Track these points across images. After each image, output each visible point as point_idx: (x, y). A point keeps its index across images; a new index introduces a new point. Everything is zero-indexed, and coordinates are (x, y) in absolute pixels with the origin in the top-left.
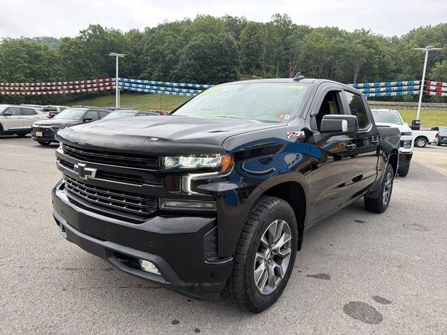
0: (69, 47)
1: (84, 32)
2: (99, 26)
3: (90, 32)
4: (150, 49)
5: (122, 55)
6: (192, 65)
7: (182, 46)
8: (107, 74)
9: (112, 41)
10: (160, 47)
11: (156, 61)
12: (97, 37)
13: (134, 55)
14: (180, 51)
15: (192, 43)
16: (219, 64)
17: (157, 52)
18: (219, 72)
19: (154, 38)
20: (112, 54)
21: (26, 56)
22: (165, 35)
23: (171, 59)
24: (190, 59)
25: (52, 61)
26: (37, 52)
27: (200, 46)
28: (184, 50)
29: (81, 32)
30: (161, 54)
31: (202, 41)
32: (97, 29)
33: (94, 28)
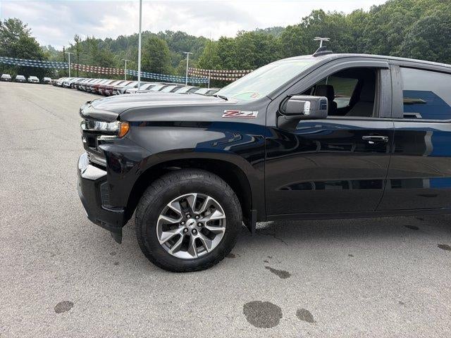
0: (290, 35)
1: (307, 18)
2: (321, 10)
3: (312, 18)
4: (371, 29)
5: (326, 39)
6: (419, 44)
7: (410, 24)
9: (331, 25)
10: (382, 27)
11: (375, 42)
12: (317, 22)
13: (352, 38)
14: (406, 29)
15: (423, 18)
17: (376, 33)
19: (378, 17)
20: (317, 39)
21: (254, 46)
22: (392, 12)
23: (394, 38)
24: (417, 37)
26: (263, 42)
27: (434, 20)
28: (412, 27)
29: (303, 19)
30: (383, 34)
31: (439, 14)
32: (319, 14)
33: (316, 13)
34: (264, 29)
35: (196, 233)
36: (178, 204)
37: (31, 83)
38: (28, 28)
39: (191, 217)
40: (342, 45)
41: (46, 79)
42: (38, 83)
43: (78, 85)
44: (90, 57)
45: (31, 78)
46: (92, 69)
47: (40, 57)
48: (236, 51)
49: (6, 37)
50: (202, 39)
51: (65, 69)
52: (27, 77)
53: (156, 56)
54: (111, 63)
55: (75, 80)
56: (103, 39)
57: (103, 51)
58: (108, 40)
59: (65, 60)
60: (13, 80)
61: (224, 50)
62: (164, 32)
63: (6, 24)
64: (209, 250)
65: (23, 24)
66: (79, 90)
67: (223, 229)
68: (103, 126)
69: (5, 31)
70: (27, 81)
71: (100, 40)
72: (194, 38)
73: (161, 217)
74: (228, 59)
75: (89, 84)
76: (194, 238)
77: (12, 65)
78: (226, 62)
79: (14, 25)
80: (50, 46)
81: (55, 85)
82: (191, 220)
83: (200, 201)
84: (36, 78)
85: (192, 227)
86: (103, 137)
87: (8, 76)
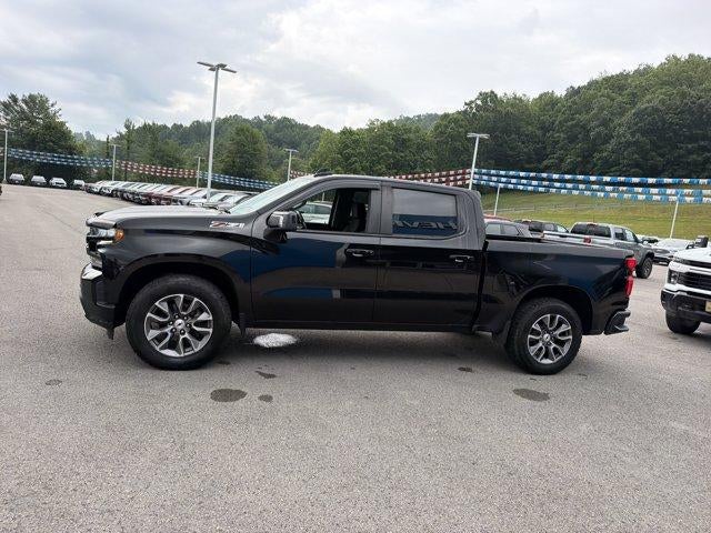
0: (446, 127)
1: (472, 102)
2: (492, 92)
3: (479, 102)
4: (566, 121)
5: (485, 136)
6: (636, 143)
7: (622, 114)
8: (493, 162)
10: (583, 117)
11: (572, 139)
12: (486, 109)
13: (539, 133)
14: (617, 121)
15: (641, 106)
16: (692, 139)
17: (576, 125)
18: (690, 152)
19: (576, 103)
20: (471, 135)
21: (392, 142)
22: (595, 97)
23: (599, 134)
24: (633, 134)
25: (421, 148)
26: (405, 137)
27: (656, 110)
28: (624, 119)
29: (466, 104)
30: (584, 127)
31: (663, 102)
32: (489, 98)
33: (484, 96)
34: (411, 117)
35: (184, 334)
36: (166, 304)
37: (54, 187)
38: (56, 107)
39: (179, 318)
40: (523, 143)
41: (76, 182)
42: (64, 188)
43: (122, 192)
44: (146, 151)
45: (55, 180)
46: (148, 170)
47: (71, 150)
48: (365, 148)
49: (22, 120)
50: (319, 129)
51: (107, 168)
52: (48, 178)
53: (245, 152)
54: (177, 160)
55: (120, 185)
56: (170, 126)
57: (167, 143)
58: (177, 127)
59: (109, 156)
60: (28, 182)
61: (346, 146)
62: (262, 118)
63: (24, 101)
64: (196, 350)
65: (51, 102)
66: (124, 199)
67: (211, 330)
68: (103, 233)
69: (23, 112)
70: (48, 185)
71: (165, 127)
72: (306, 127)
73: (149, 314)
74: (354, 159)
75: (140, 190)
76: (182, 337)
77: (28, 161)
78: (351, 164)
79: (37, 103)
80: (88, 133)
81: (90, 191)
82: (180, 321)
83: (187, 302)
84: (62, 181)
85: (180, 327)
86: (102, 242)
87: (20, 177)
